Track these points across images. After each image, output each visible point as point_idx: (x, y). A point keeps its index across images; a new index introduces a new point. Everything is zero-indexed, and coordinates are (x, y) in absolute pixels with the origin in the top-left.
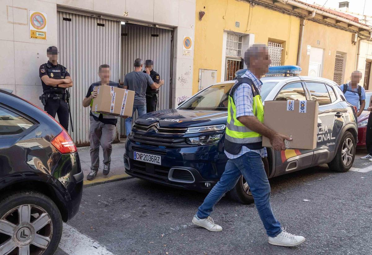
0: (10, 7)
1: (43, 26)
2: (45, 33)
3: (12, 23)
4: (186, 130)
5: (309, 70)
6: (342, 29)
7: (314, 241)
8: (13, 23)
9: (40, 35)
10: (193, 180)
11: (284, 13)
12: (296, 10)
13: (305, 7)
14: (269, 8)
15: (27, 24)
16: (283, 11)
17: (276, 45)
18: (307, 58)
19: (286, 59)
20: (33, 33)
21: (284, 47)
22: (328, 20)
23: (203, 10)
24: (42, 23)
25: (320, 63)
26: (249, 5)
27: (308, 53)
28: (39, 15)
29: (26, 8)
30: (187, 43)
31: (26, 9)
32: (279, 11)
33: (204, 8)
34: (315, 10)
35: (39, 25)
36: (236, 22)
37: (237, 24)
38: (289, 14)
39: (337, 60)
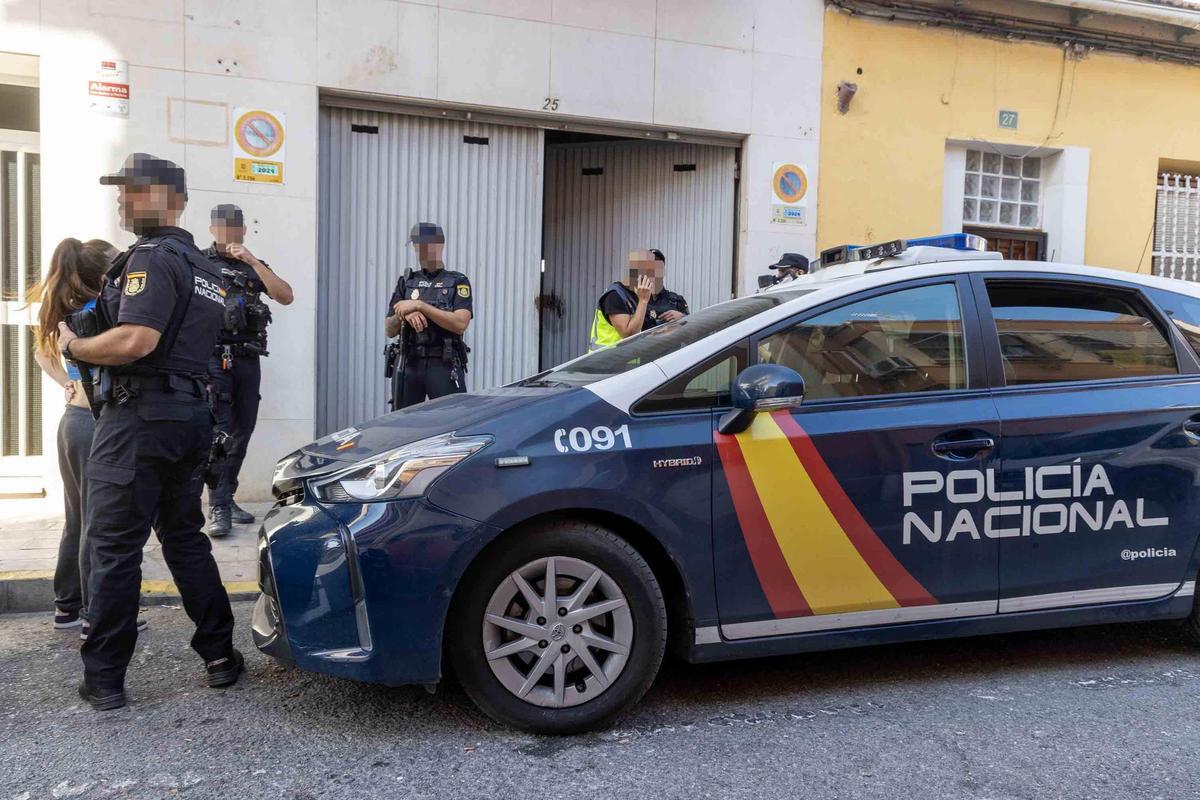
0: (177, 99)
1: (274, 146)
2: (280, 165)
3: (180, 142)
8: (184, 142)
9: (264, 171)
14: (1157, 59)
15: (227, 143)
20: (243, 166)
23: (853, 78)
24: (270, 139)
26: (1059, 52)
28: (263, 117)
29: (224, 101)
30: (788, 182)
31: (222, 104)
33: (860, 71)
35: (261, 144)
36: (1002, 113)
37: (1008, 119)
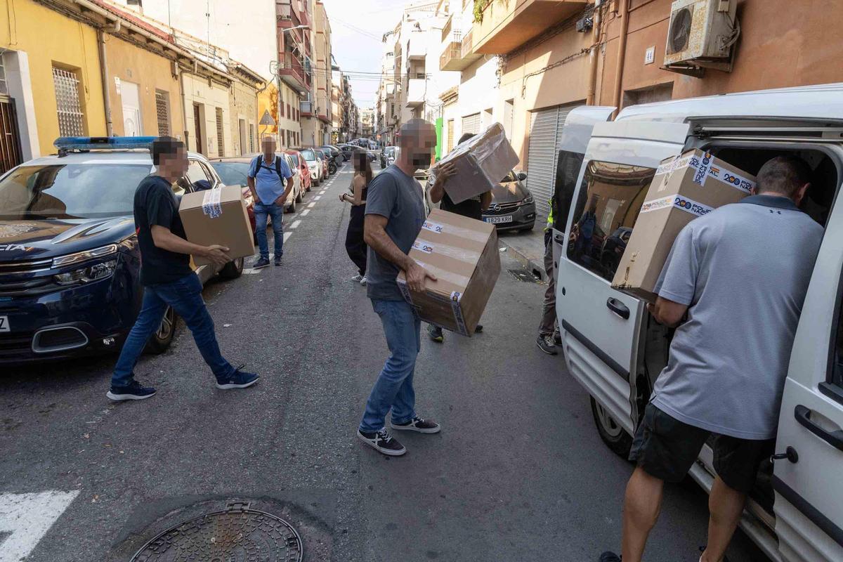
4: (52, 262)
5: (125, 120)
6: (157, 53)
7: (272, 367)
10: (85, 339)
11: (68, 16)
12: (86, 13)
13: (104, 13)
16: (68, 13)
17: (67, 74)
18: (118, 99)
19: (87, 101)
21: (80, 77)
22: (136, 37)
25: (137, 108)
27: (118, 91)
32: (60, 12)
34: (120, 20)
38: (78, 20)
39: (158, 102)
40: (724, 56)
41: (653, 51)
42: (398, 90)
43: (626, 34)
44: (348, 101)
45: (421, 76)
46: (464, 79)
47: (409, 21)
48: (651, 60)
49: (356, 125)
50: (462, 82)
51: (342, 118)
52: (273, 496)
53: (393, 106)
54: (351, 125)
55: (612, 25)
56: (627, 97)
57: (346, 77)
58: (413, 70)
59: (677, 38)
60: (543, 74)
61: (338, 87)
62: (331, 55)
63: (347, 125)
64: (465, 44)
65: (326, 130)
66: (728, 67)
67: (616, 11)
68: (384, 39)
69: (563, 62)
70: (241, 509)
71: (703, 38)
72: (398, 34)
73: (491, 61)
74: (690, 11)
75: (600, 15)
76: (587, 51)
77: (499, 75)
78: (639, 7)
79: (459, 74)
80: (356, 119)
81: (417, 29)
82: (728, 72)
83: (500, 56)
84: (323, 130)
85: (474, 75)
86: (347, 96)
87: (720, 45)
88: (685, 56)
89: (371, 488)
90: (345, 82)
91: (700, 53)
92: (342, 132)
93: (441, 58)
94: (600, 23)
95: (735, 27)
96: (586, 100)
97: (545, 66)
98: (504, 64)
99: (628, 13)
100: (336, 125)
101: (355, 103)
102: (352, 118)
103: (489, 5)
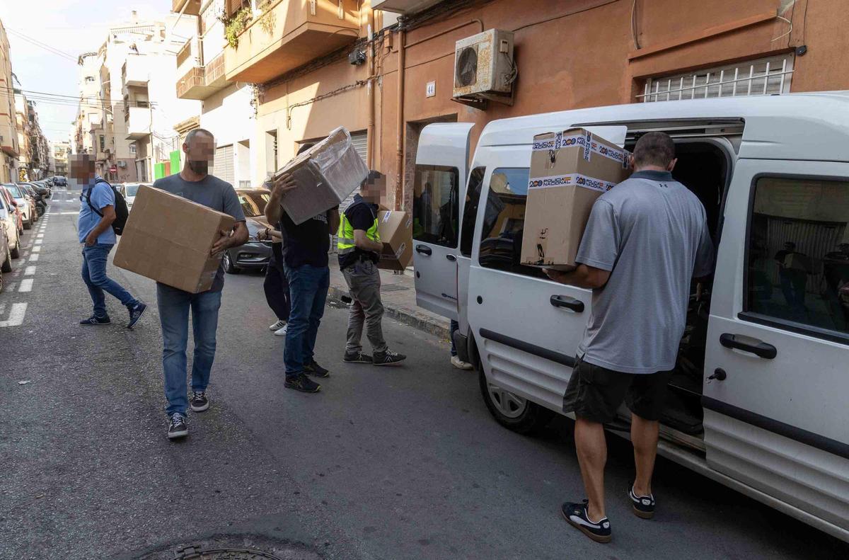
40: (507, 91)
41: (434, 85)
42: (109, 120)
43: (403, 69)
44: (35, 131)
45: (144, 105)
46: (206, 109)
47: (117, 42)
48: (432, 93)
49: (47, 160)
50: (203, 113)
51: (30, 152)
52: (224, 532)
53: (102, 139)
54: (41, 160)
55: (388, 59)
56: (409, 127)
57: (31, 102)
58: (133, 96)
59: (464, 72)
60: (310, 105)
61: (22, 114)
62: (12, 74)
63: (37, 160)
64: (210, 70)
65: (12, 165)
66: (509, 101)
67: (390, 47)
68: (81, 61)
69: (334, 94)
70: (196, 553)
71: (491, 74)
72: (102, 57)
73: (244, 89)
74: (475, 50)
75: (374, 51)
76: (363, 84)
77: (254, 105)
78: (416, 44)
79: (199, 103)
80: (47, 154)
81: (134, 52)
82: (509, 106)
83: (255, 86)
84: (8, 165)
85: (221, 105)
86: (34, 126)
87: (504, 81)
88: (473, 89)
89: (324, 502)
90: (30, 109)
91: (488, 87)
92: (31, 168)
93: (179, 85)
94: (374, 56)
95: (513, 66)
96: (367, 130)
97: (313, 97)
98: (260, 93)
99: (404, 50)
100: (23, 160)
101: (44, 133)
102: (42, 152)
103: (246, 30)
